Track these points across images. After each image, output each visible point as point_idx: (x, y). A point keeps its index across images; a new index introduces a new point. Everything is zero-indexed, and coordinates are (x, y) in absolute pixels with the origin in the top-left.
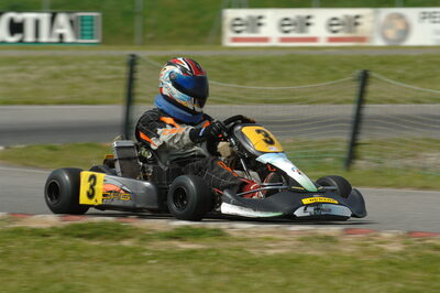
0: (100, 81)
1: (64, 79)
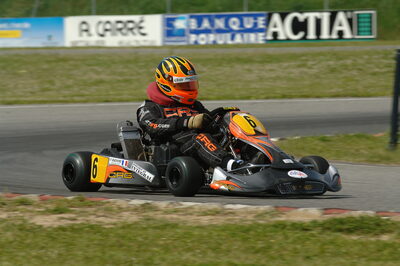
0: (374, 74)
1: (341, 73)
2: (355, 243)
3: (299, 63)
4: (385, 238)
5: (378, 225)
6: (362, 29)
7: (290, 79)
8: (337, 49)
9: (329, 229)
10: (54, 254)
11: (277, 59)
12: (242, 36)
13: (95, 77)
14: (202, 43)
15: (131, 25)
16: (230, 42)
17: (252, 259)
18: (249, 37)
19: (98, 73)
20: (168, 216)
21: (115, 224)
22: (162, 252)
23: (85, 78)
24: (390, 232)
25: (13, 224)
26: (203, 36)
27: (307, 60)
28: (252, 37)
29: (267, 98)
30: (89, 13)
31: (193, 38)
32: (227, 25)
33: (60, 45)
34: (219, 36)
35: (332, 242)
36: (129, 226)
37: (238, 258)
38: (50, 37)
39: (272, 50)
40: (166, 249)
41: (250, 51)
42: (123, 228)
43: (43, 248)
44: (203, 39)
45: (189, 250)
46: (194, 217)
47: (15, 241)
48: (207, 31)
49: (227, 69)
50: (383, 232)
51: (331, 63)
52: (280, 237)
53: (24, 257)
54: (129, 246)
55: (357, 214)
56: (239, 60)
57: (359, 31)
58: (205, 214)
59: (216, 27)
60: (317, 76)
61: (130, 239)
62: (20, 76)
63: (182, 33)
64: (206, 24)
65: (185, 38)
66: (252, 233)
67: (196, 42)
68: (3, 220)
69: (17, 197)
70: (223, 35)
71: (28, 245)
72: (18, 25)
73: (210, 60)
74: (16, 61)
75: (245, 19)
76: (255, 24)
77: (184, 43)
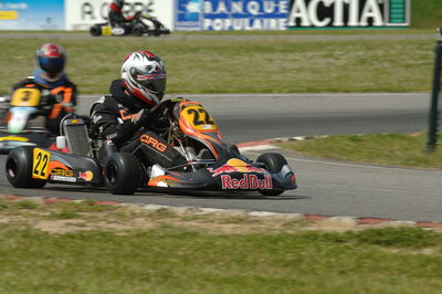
0: (408, 66)
1: (371, 64)
2: (395, 257)
3: (325, 53)
4: (428, 252)
5: (420, 237)
6: (394, 16)
7: (315, 71)
8: (368, 37)
9: (365, 240)
10: (61, 263)
11: (301, 48)
12: (262, 22)
13: (100, 65)
14: (217, 28)
15: (139, 8)
16: (248, 28)
17: (281, 273)
18: (269, 23)
19: (102, 60)
20: (187, 223)
21: (128, 231)
22: (181, 264)
23: (88, 66)
24: (433, 245)
25: (16, 230)
26: (218, 21)
27: (333, 50)
28: (273, 23)
29: (291, 92)
31: (207, 23)
32: (245, 9)
33: (60, 28)
34: (236, 20)
35: (369, 256)
36: (145, 234)
37: (266, 272)
38: (49, 20)
39: (295, 38)
40: (186, 260)
41: (271, 38)
42: (138, 236)
43: (49, 257)
44: (218, 25)
45: (211, 262)
46: (215, 225)
47: (19, 248)
48: (223, 16)
49: (245, 59)
50: (426, 245)
51: (361, 53)
52: (311, 249)
53: (29, 267)
54: (145, 257)
55: (396, 224)
56: (258, 49)
57: (390, 18)
58: (228, 222)
59: (233, 11)
60: (345, 68)
61: (145, 249)
62: (18, 62)
63: (195, 17)
64: (222, 8)
65: (199, 23)
66: (281, 244)
67: (210, 28)
68: (4, 226)
69: (19, 200)
70: (241, 20)
71: (33, 254)
72: (14, 6)
73: (226, 48)
74: (13, 46)
75: (266, 4)
76: (277, 9)
77: (197, 29)
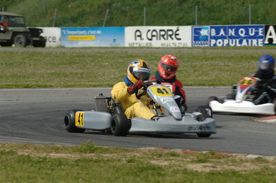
12: (247, 41)
14: (219, 45)
15: (170, 33)
16: (238, 45)
18: (252, 41)
26: (220, 40)
28: (255, 41)
30: (141, 24)
31: (213, 42)
32: (236, 32)
33: (120, 46)
34: (231, 40)
38: (114, 40)
44: (220, 43)
48: (223, 38)
59: (230, 35)
64: (222, 32)
65: (208, 42)
67: (215, 45)
70: (234, 40)
72: (92, 32)
75: (250, 29)
76: (257, 33)
77: (206, 46)
